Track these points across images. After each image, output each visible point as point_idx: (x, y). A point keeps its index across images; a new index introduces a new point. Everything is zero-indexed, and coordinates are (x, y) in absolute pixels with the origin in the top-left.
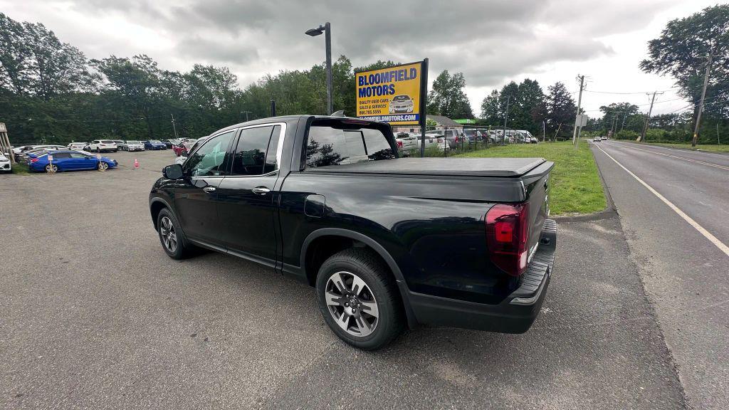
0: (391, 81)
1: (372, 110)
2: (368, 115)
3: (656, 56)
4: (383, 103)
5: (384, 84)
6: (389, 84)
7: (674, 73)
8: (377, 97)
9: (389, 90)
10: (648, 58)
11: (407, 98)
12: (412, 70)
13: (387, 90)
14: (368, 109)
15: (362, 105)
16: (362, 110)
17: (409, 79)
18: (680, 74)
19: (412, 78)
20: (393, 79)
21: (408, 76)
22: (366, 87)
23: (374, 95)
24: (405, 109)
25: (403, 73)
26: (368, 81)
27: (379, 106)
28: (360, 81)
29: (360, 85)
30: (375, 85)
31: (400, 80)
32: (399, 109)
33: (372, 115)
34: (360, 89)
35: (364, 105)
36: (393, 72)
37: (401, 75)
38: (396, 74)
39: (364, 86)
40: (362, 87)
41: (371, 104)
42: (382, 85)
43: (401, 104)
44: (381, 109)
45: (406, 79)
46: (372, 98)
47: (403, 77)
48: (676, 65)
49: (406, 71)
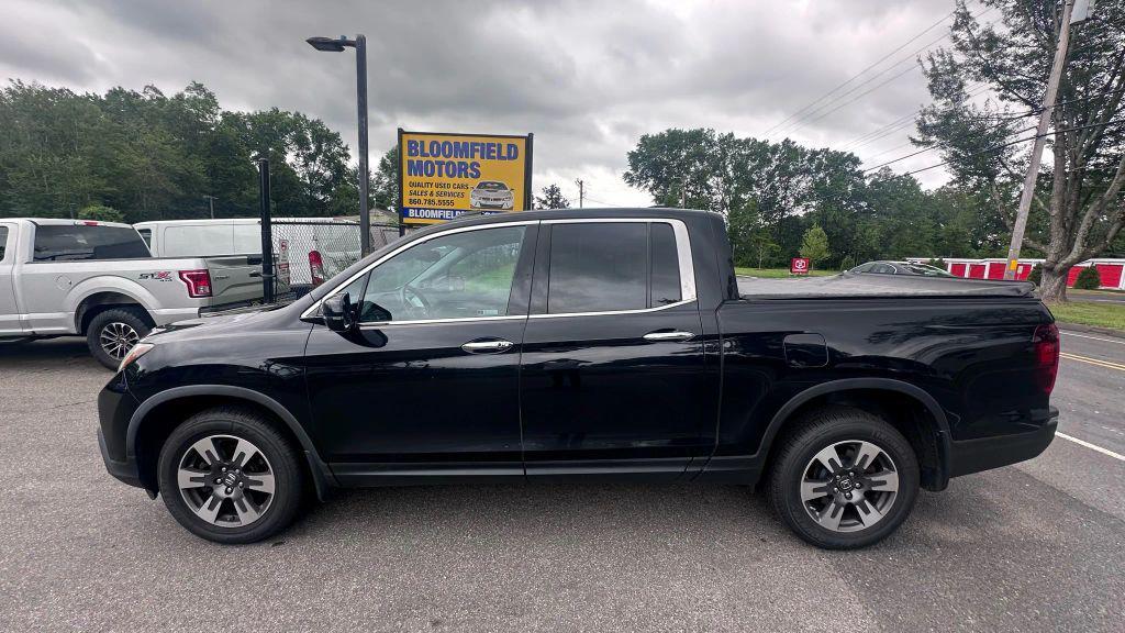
0: (473, 157)
1: (436, 199)
2: (427, 206)
3: (635, 169)
4: (458, 190)
5: (459, 160)
6: (469, 161)
7: (651, 190)
8: (445, 179)
9: (469, 171)
10: (629, 169)
11: (502, 186)
12: (510, 146)
13: (465, 170)
14: (428, 197)
15: (414, 189)
16: (413, 197)
17: (504, 158)
18: (655, 192)
19: (509, 158)
20: (477, 155)
21: (504, 153)
22: (424, 159)
23: (440, 175)
24: (500, 203)
25: (496, 149)
26: (427, 151)
27: (452, 194)
28: (410, 148)
29: (410, 154)
30: (441, 158)
31: (489, 157)
32: (488, 203)
33: (435, 207)
34: (411, 162)
35: (418, 189)
36: (477, 144)
37: (490, 151)
38: (483, 149)
39: (419, 158)
40: (415, 159)
41: (435, 190)
42: (456, 161)
43: (492, 195)
44: (455, 199)
45: (500, 157)
46: (435, 179)
47: (495, 155)
48: (651, 183)
49: (500, 146)
